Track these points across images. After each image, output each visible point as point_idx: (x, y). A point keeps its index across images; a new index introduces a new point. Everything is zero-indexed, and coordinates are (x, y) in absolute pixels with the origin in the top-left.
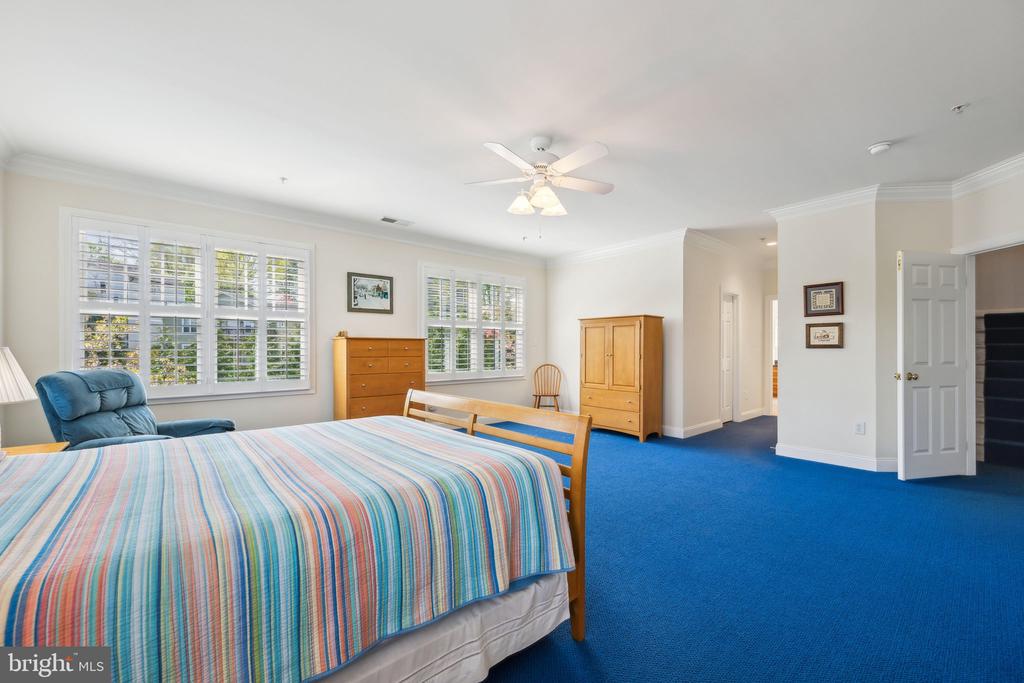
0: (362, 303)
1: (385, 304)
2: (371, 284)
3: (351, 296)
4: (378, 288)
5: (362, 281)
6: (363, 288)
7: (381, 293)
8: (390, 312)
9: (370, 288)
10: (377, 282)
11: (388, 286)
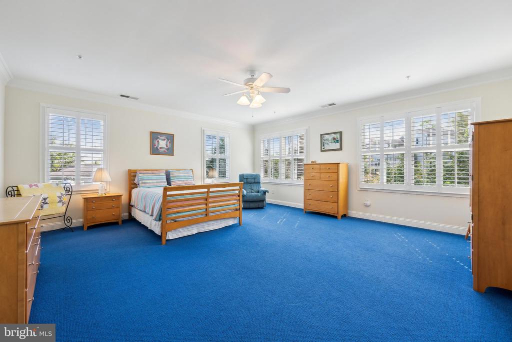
0: (327, 147)
1: (337, 146)
2: (330, 137)
3: (322, 144)
4: (334, 139)
5: (326, 137)
6: (327, 140)
7: (335, 140)
8: (341, 149)
9: (330, 139)
10: (333, 136)
11: (339, 137)
